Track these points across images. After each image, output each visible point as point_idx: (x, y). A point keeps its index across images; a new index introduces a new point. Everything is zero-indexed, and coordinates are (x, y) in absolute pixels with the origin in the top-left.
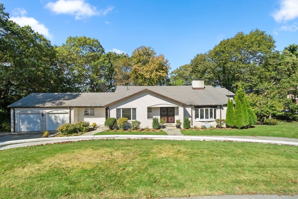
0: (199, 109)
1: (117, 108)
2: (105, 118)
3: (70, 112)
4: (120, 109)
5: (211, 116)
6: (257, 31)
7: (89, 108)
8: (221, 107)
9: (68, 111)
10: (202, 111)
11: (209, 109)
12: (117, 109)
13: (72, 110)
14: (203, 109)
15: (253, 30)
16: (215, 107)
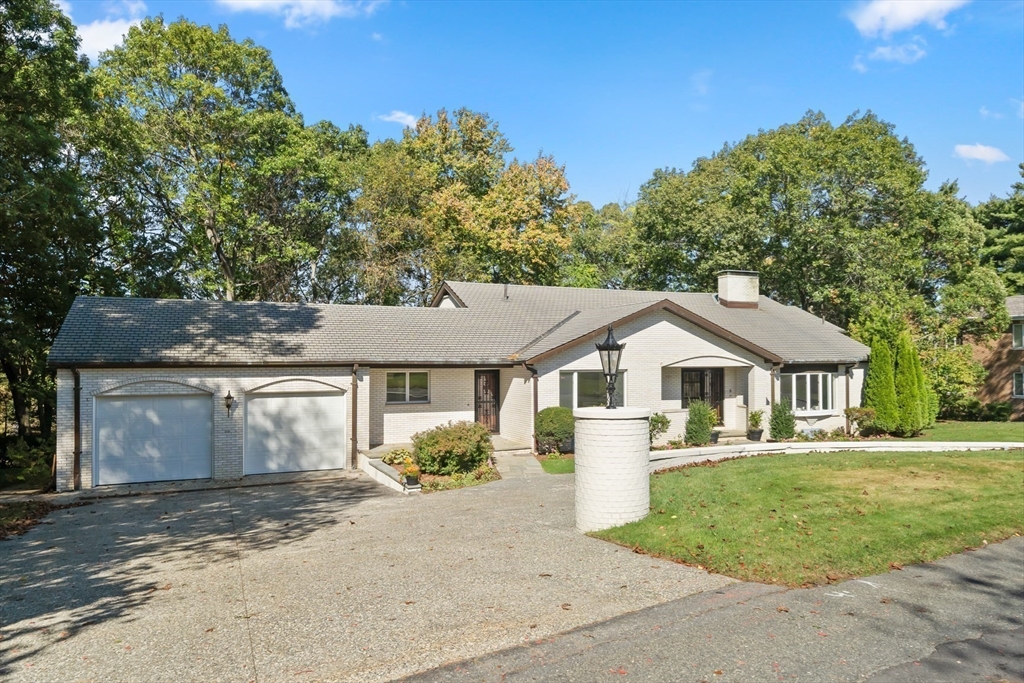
0: (794, 376)
1: (565, 368)
2: (473, 413)
3: (355, 387)
4: (569, 374)
5: (814, 403)
6: (869, 118)
7: (408, 371)
8: (846, 368)
9: (344, 381)
10: (801, 380)
11: (820, 375)
12: (562, 373)
13: (362, 380)
14: (805, 376)
15: (858, 111)
16: (832, 367)
